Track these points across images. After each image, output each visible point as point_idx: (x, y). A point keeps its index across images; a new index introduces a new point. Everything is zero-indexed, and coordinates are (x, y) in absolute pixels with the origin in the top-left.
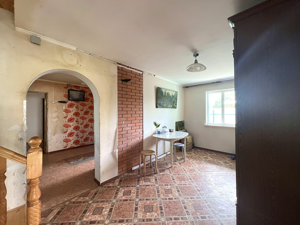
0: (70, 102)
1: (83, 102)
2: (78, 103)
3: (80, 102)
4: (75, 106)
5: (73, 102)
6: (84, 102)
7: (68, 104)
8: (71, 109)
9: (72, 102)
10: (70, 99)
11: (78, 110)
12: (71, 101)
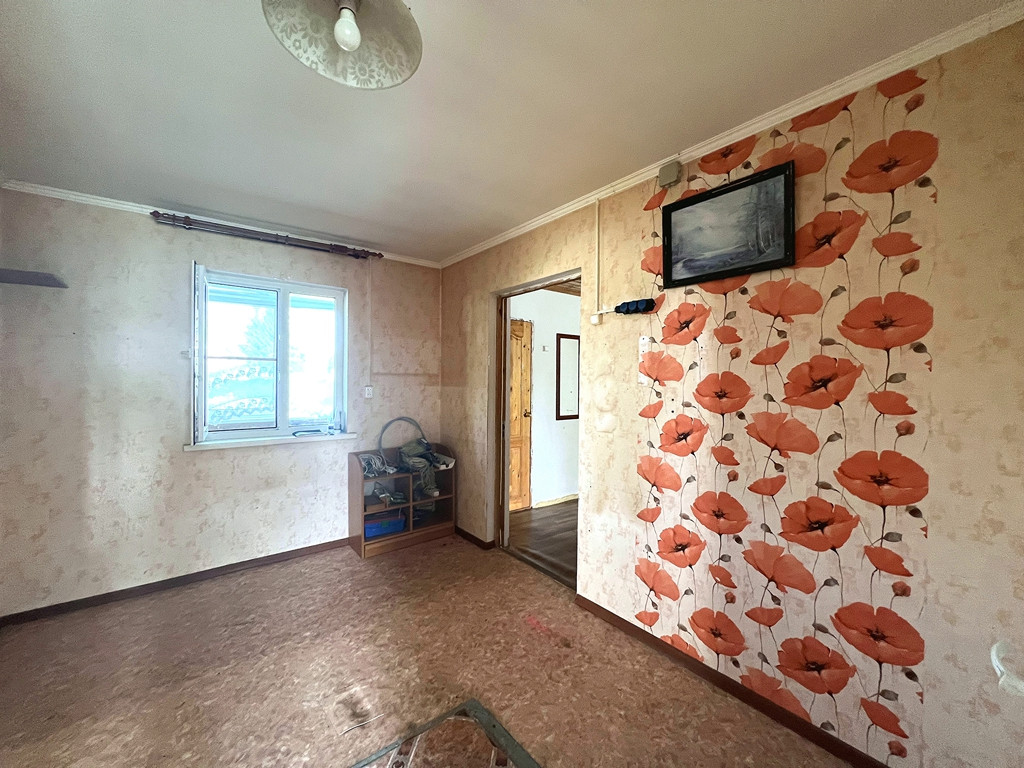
0: (675, 299)
1: (777, 276)
2: (734, 296)
3: (754, 282)
4: (712, 323)
5: (699, 296)
6: (788, 273)
7: (664, 311)
8: (682, 354)
9: (693, 300)
10: (679, 272)
11: (736, 354)
12: (682, 290)
